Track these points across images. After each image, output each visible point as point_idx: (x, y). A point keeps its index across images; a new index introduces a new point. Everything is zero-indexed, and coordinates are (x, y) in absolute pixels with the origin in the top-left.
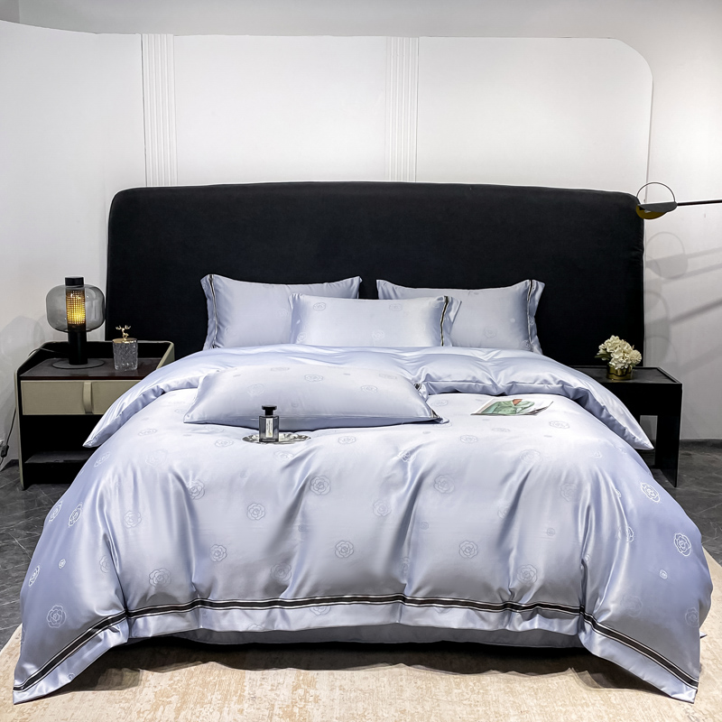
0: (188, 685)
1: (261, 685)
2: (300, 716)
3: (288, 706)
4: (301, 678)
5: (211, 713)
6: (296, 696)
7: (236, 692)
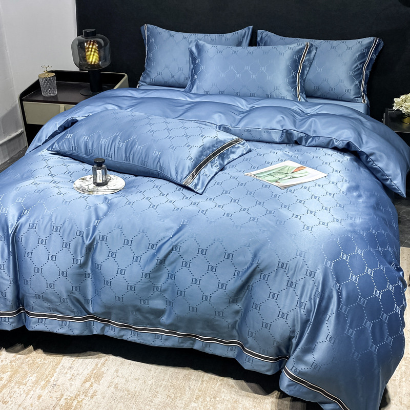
0: (22, 363)
1: (66, 373)
3: (71, 399)
4: (95, 371)
5: (21, 395)
6: (82, 388)
7: (47, 377)
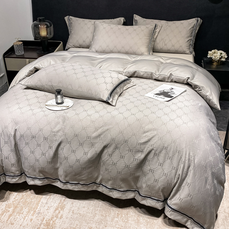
0: (19, 202)
1: (45, 206)
2: (52, 226)
3: (49, 220)
5: (20, 219)
6: (55, 214)
7: (34, 209)
